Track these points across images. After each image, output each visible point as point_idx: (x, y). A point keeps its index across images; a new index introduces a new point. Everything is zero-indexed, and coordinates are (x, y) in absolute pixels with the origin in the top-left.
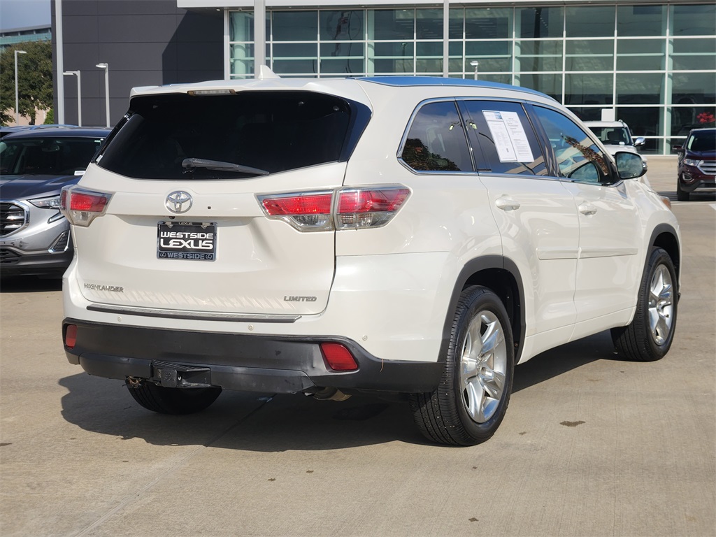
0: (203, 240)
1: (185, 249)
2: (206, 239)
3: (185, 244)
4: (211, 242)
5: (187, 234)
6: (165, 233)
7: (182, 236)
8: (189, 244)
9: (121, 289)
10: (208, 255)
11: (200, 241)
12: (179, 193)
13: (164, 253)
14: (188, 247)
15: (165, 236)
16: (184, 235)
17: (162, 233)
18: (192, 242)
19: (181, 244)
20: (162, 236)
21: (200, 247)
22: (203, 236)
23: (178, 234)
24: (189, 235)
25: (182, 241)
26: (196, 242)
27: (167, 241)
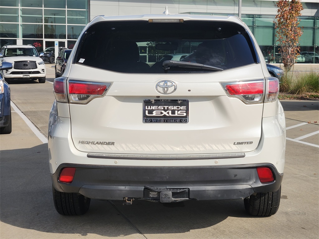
0: (178, 111)
1: (165, 116)
2: (181, 110)
3: (165, 113)
4: (185, 111)
5: (166, 107)
6: (149, 107)
7: (163, 108)
8: (168, 113)
9: (113, 143)
10: (183, 120)
11: (176, 112)
12: (165, 82)
13: (148, 119)
14: (167, 115)
15: (149, 108)
16: (164, 108)
17: (146, 107)
18: (170, 112)
19: (162, 113)
20: (146, 108)
21: (176, 115)
22: (177, 108)
23: (159, 107)
24: (168, 108)
25: (163, 111)
26: (173, 112)
27: (151, 112)
